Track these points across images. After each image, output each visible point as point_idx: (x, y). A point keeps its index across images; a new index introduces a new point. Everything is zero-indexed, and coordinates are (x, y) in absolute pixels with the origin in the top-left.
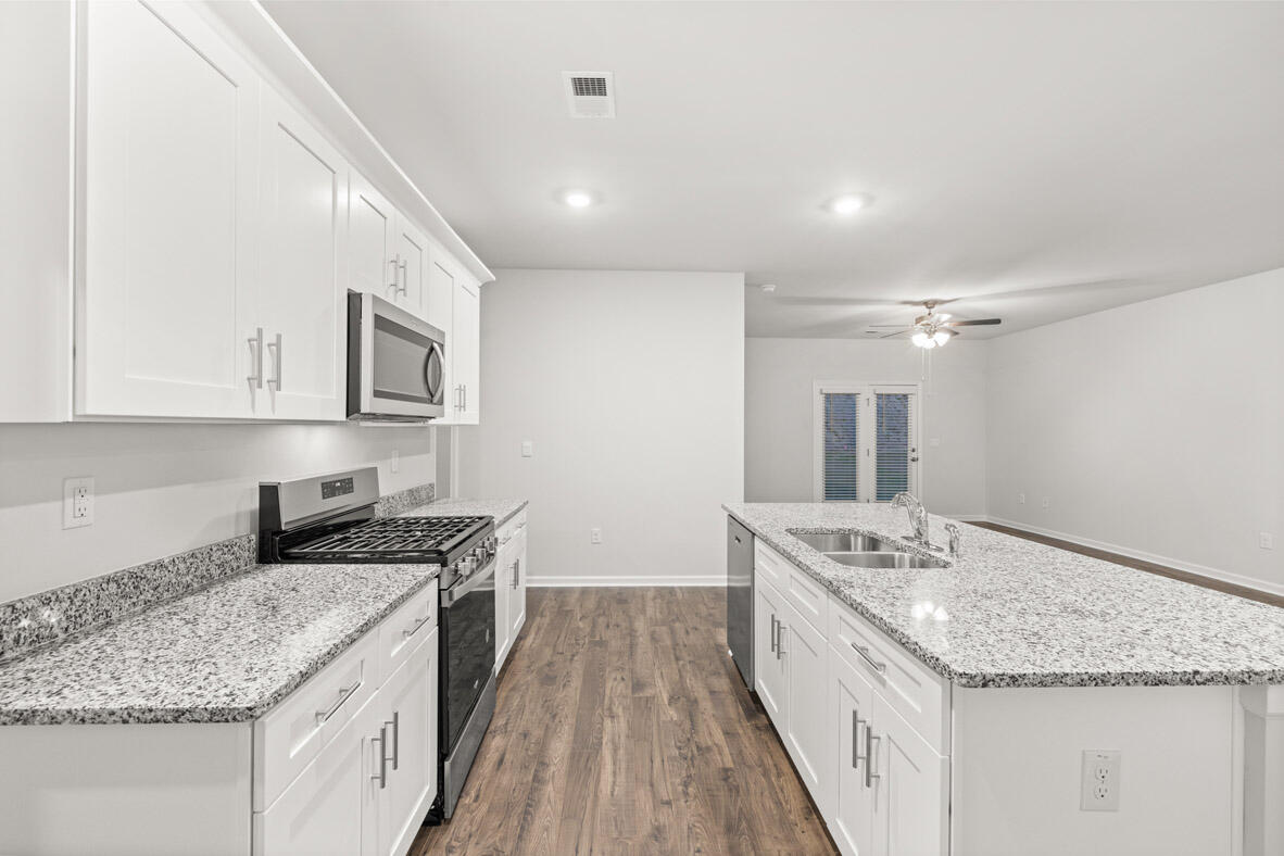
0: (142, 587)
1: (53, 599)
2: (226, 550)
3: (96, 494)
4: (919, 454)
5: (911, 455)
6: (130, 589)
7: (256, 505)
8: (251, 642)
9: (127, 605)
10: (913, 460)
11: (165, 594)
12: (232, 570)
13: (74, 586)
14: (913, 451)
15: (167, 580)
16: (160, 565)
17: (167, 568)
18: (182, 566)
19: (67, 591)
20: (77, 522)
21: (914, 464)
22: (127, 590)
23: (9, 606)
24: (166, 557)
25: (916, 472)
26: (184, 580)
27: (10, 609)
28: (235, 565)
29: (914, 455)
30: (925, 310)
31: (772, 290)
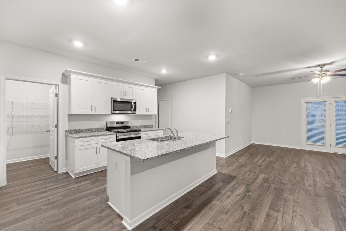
1: (80, 130)
2: (101, 129)
6: (88, 130)
11: (92, 132)
16: (92, 129)
23: (76, 129)
30: (320, 69)
31: (242, 75)
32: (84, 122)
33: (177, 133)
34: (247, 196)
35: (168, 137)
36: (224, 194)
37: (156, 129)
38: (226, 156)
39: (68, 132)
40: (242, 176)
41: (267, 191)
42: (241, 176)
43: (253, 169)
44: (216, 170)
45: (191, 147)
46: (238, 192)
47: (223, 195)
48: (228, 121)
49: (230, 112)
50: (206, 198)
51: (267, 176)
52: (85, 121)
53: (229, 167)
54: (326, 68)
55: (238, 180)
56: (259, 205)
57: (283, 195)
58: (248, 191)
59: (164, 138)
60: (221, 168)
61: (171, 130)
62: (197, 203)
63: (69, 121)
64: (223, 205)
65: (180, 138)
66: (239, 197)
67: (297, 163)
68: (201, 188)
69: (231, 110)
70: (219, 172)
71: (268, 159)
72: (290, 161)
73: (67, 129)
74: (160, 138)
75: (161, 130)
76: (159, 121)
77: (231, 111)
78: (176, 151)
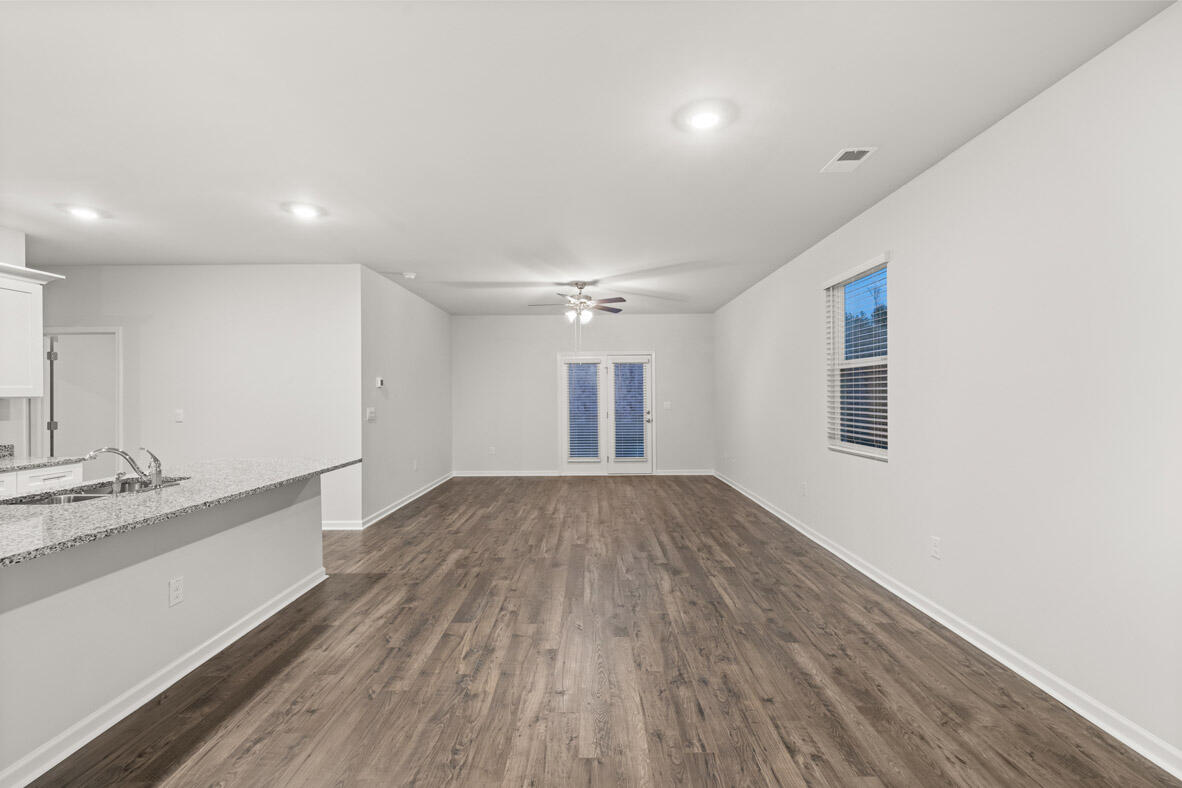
4: (653, 416)
5: (647, 417)
10: (648, 421)
14: (648, 413)
21: (649, 425)
25: (650, 433)
29: (649, 417)
30: (576, 290)
31: (413, 277)
33: (153, 464)
34: (405, 611)
35: (110, 483)
36: (340, 627)
37: (37, 462)
38: (364, 524)
40: (403, 569)
41: (459, 585)
42: (400, 568)
43: (437, 543)
44: (324, 569)
45: (212, 502)
46: (383, 609)
47: (336, 631)
48: (371, 413)
49: (379, 385)
50: (277, 655)
51: (467, 552)
53: (369, 552)
54: (587, 290)
55: (389, 580)
56: (430, 622)
57: (491, 582)
58: (410, 599)
59: (86, 492)
60: (343, 561)
61: (124, 454)
62: (241, 679)
64: (333, 653)
65: (171, 482)
66: (381, 622)
67: (541, 509)
68: (262, 635)
69: (382, 381)
70: (335, 575)
71: (481, 512)
72: (529, 506)
74: (65, 492)
75: (67, 462)
76: (52, 426)
77: (382, 384)
78: (146, 520)
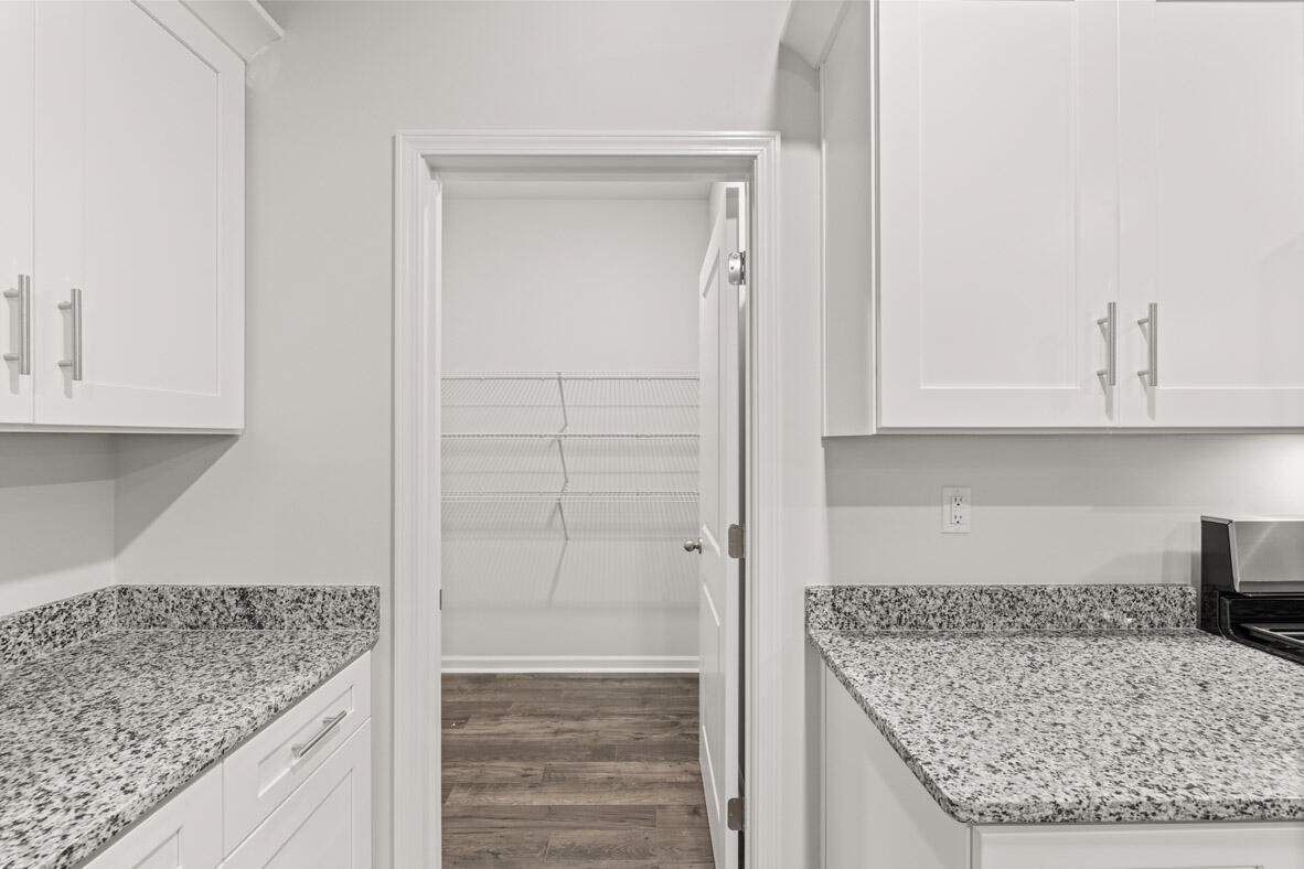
0: (1018, 609)
1: (929, 593)
2: (1140, 596)
3: (973, 503)
6: (1004, 606)
7: (1197, 547)
8: (1055, 724)
9: (1001, 622)
11: (1049, 625)
12: (1152, 625)
13: (948, 587)
15: (1050, 609)
16: (1041, 591)
17: (1050, 597)
18: (1071, 599)
19: (941, 590)
20: (953, 528)
22: (1002, 607)
23: (894, 588)
24: (1051, 584)
26: (1074, 618)
27: (894, 591)
28: (1157, 620)
32: (965, 510)
39: (828, 608)
52: (976, 501)
63: (831, 501)
73: (820, 580)
